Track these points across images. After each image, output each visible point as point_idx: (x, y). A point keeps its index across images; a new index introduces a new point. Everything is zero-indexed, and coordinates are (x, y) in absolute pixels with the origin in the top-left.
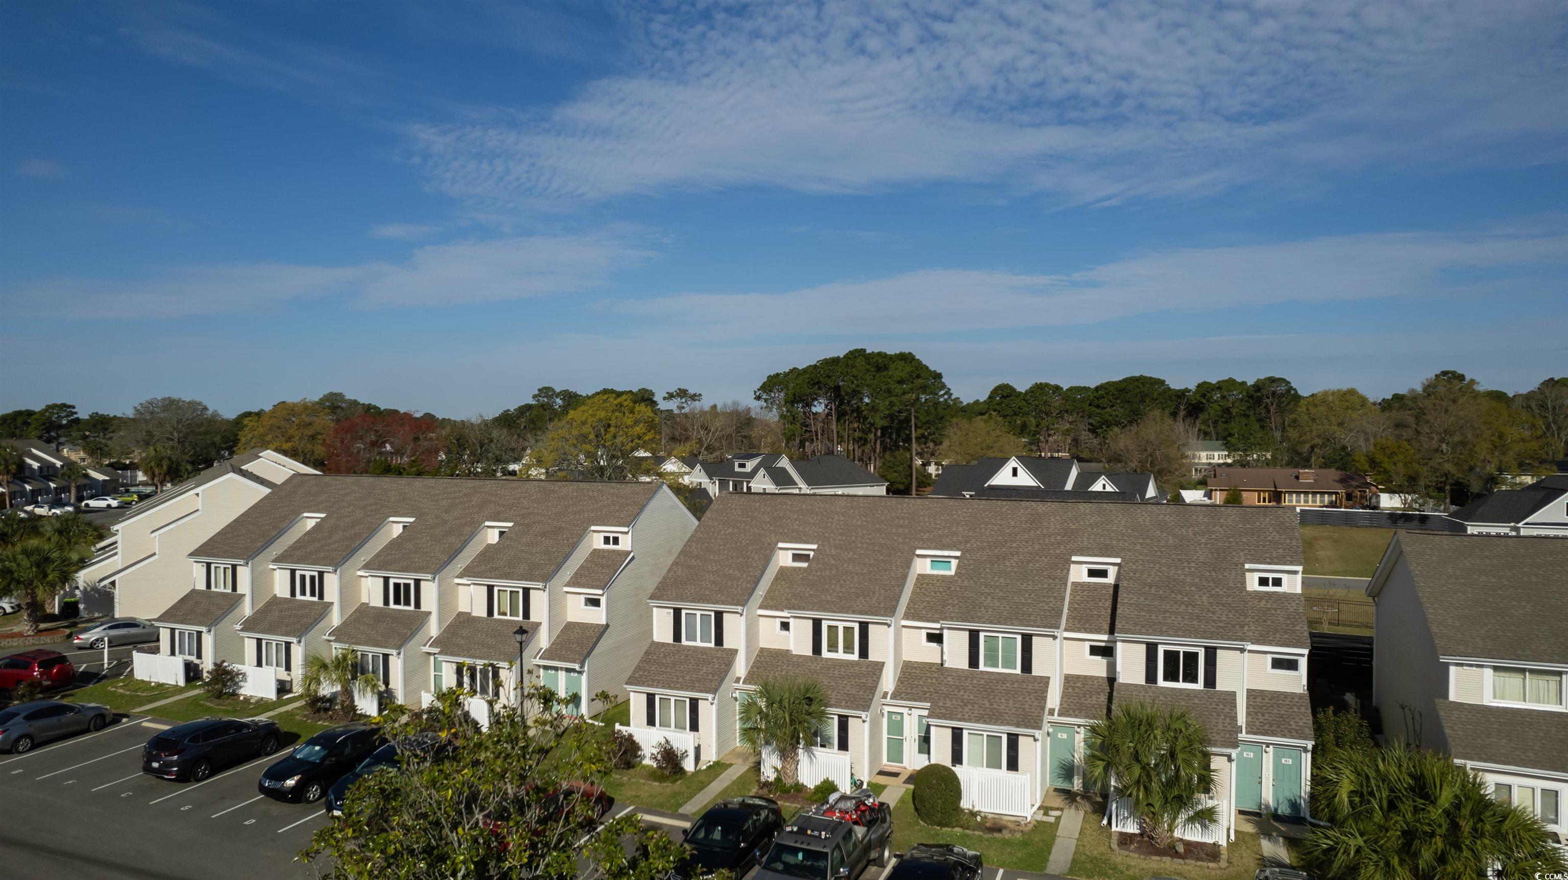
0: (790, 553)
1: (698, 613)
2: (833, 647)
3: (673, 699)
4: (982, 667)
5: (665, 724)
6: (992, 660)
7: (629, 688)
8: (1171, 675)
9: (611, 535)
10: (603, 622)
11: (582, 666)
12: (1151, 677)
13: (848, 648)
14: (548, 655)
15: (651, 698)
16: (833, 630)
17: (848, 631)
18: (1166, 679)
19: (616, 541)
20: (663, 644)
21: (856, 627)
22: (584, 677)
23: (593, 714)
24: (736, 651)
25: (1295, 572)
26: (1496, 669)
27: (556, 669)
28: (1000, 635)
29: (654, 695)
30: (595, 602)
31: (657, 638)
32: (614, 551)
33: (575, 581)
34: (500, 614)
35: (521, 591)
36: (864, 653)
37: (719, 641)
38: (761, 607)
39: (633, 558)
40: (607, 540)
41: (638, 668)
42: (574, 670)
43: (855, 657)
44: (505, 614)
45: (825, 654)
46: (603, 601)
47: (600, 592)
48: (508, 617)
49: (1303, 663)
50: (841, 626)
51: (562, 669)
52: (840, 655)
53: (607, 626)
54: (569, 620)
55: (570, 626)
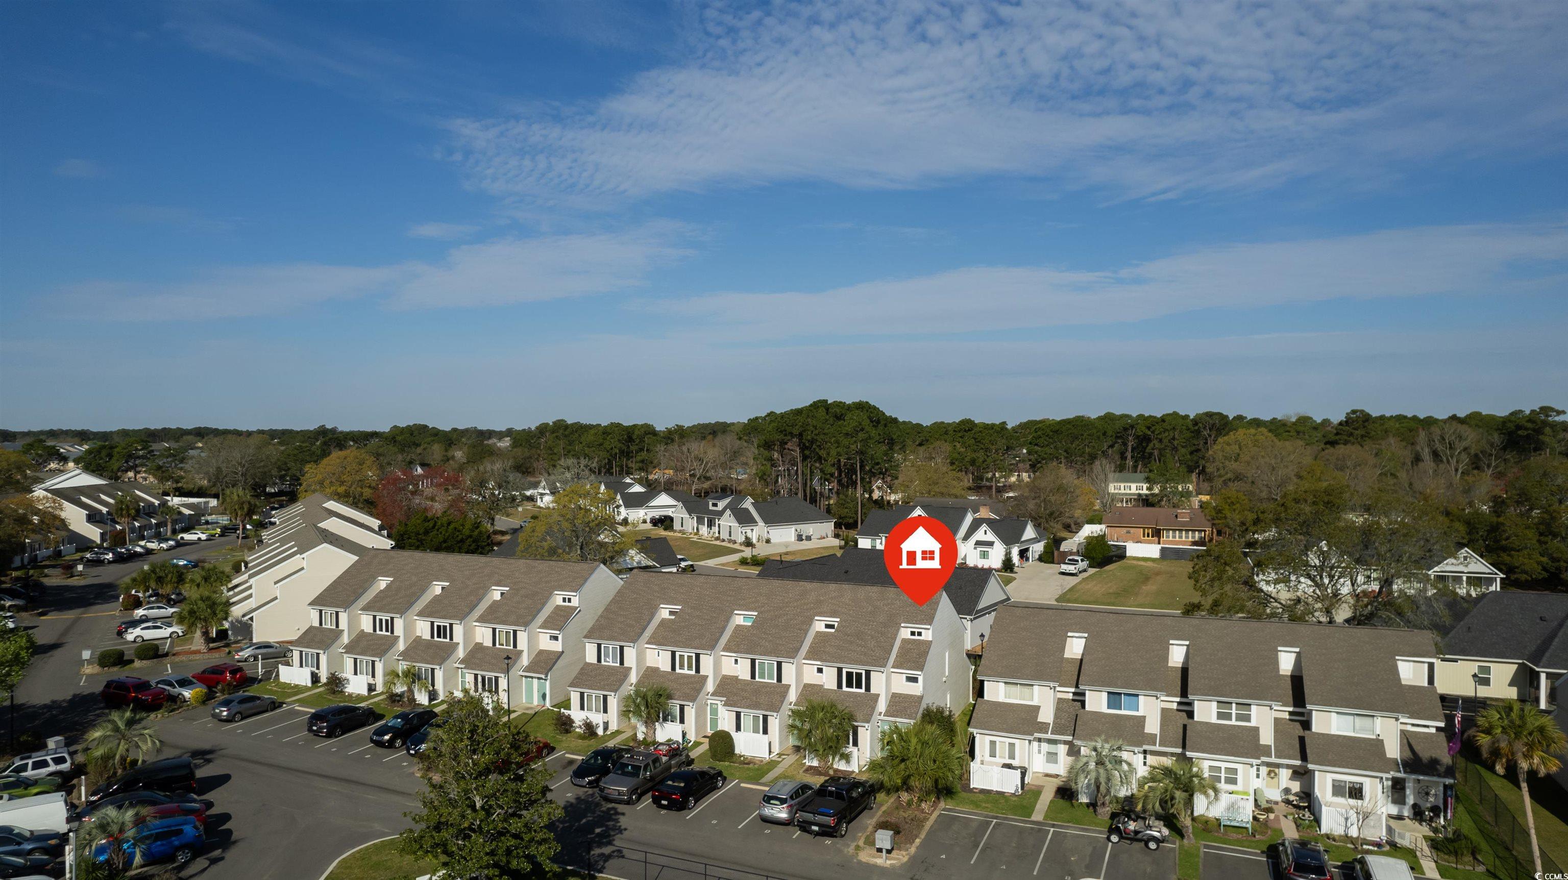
0: (668, 611)
1: (611, 646)
2: (682, 667)
3: (594, 695)
4: (757, 679)
5: (590, 709)
6: (762, 676)
7: (570, 689)
8: (849, 685)
9: (567, 597)
10: (560, 650)
11: (546, 676)
12: (840, 686)
13: (690, 668)
14: (527, 669)
15: (582, 694)
16: (681, 657)
17: (690, 658)
18: (847, 686)
19: (570, 600)
20: (592, 664)
21: (694, 655)
22: (548, 683)
23: (553, 704)
24: (631, 668)
25: (929, 629)
26: (1006, 683)
27: (532, 677)
28: (766, 662)
29: (584, 693)
30: (556, 638)
31: (588, 660)
32: (568, 606)
33: (545, 626)
34: (500, 645)
35: (512, 631)
36: (698, 670)
37: (622, 663)
38: (647, 643)
39: (580, 611)
40: (564, 600)
41: (576, 678)
42: (542, 679)
43: (693, 672)
44: (503, 645)
45: (678, 670)
46: (560, 637)
47: (558, 632)
48: (505, 647)
49: (921, 679)
50: (686, 655)
51: (535, 678)
52: (686, 671)
53: (563, 652)
54: (541, 648)
55: (541, 652)
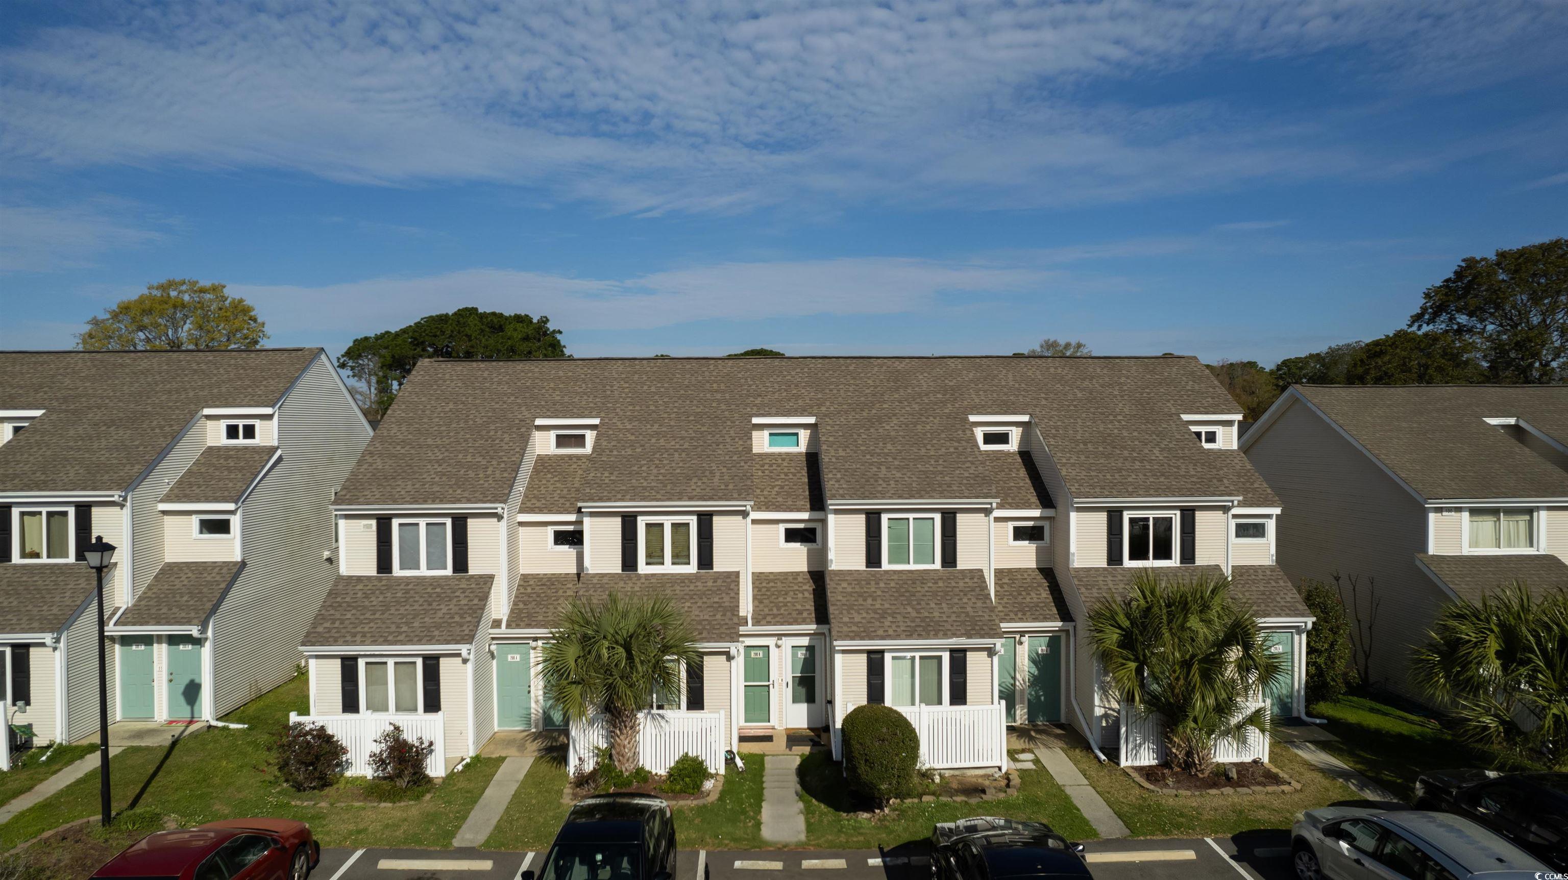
0: (553, 434)
1: (422, 523)
2: (655, 556)
3: (391, 662)
4: (886, 565)
5: (378, 706)
6: (900, 554)
7: (307, 650)
8: (1138, 552)
9: (241, 423)
10: (237, 557)
11: (204, 630)
12: (1114, 556)
13: (681, 556)
14: (134, 615)
15: (349, 667)
16: (655, 529)
17: (680, 529)
18: (1132, 557)
19: (250, 432)
20: (359, 579)
21: (693, 521)
22: (206, 652)
23: (222, 712)
24: (491, 578)
25: (1229, 423)
26: (1474, 512)
27: (147, 640)
28: (911, 516)
29: (354, 659)
30: (218, 526)
31: (345, 568)
32: (246, 448)
33: (181, 492)
34: (24, 555)
35: (71, 511)
36: (706, 560)
37: (461, 563)
38: (521, 511)
39: (280, 459)
40: (232, 432)
41: (320, 618)
42: (188, 639)
43: (692, 568)
44: (37, 555)
45: (643, 568)
46: (236, 522)
47: (231, 506)
48: (44, 560)
49: (1271, 527)
50: (668, 522)
51: (159, 639)
52: (668, 568)
53: (243, 564)
54: (171, 556)
55: (172, 570)
